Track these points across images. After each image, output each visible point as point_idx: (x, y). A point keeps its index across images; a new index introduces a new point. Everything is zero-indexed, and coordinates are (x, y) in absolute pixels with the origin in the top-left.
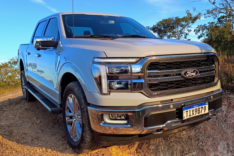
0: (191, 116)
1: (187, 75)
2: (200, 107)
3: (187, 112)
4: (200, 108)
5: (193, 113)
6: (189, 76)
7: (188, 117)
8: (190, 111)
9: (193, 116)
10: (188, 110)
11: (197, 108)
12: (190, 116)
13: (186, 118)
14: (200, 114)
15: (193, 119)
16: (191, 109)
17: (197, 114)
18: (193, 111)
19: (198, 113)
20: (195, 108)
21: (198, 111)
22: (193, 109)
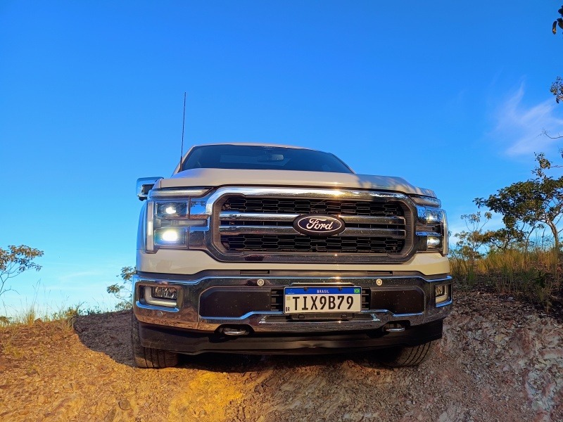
0: (309, 311)
1: (309, 226)
2: (336, 296)
3: (296, 298)
4: (336, 298)
5: (314, 304)
6: (313, 229)
7: (300, 310)
8: (305, 298)
9: (314, 310)
10: (301, 296)
11: (327, 296)
12: (305, 308)
13: (292, 311)
14: (336, 310)
15: (315, 318)
16: (309, 296)
17: (326, 309)
18: (314, 301)
19: (330, 308)
20: (319, 296)
21: (330, 302)
22: (314, 296)
